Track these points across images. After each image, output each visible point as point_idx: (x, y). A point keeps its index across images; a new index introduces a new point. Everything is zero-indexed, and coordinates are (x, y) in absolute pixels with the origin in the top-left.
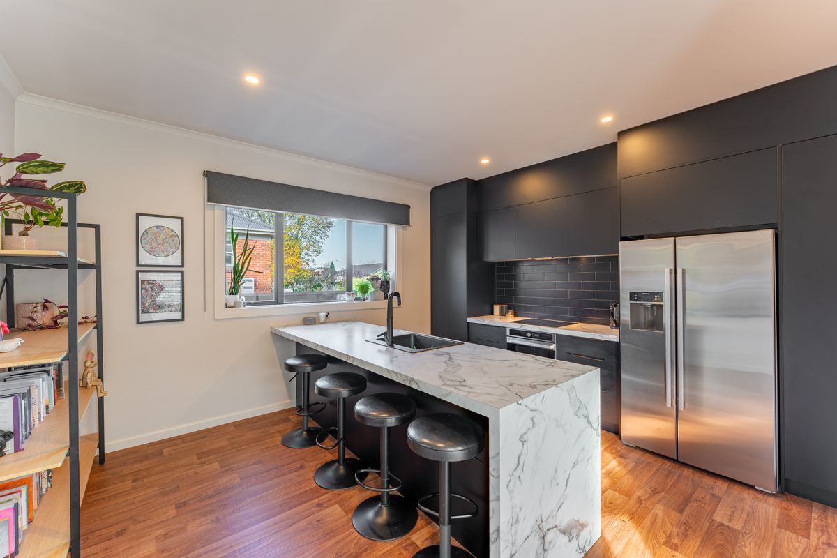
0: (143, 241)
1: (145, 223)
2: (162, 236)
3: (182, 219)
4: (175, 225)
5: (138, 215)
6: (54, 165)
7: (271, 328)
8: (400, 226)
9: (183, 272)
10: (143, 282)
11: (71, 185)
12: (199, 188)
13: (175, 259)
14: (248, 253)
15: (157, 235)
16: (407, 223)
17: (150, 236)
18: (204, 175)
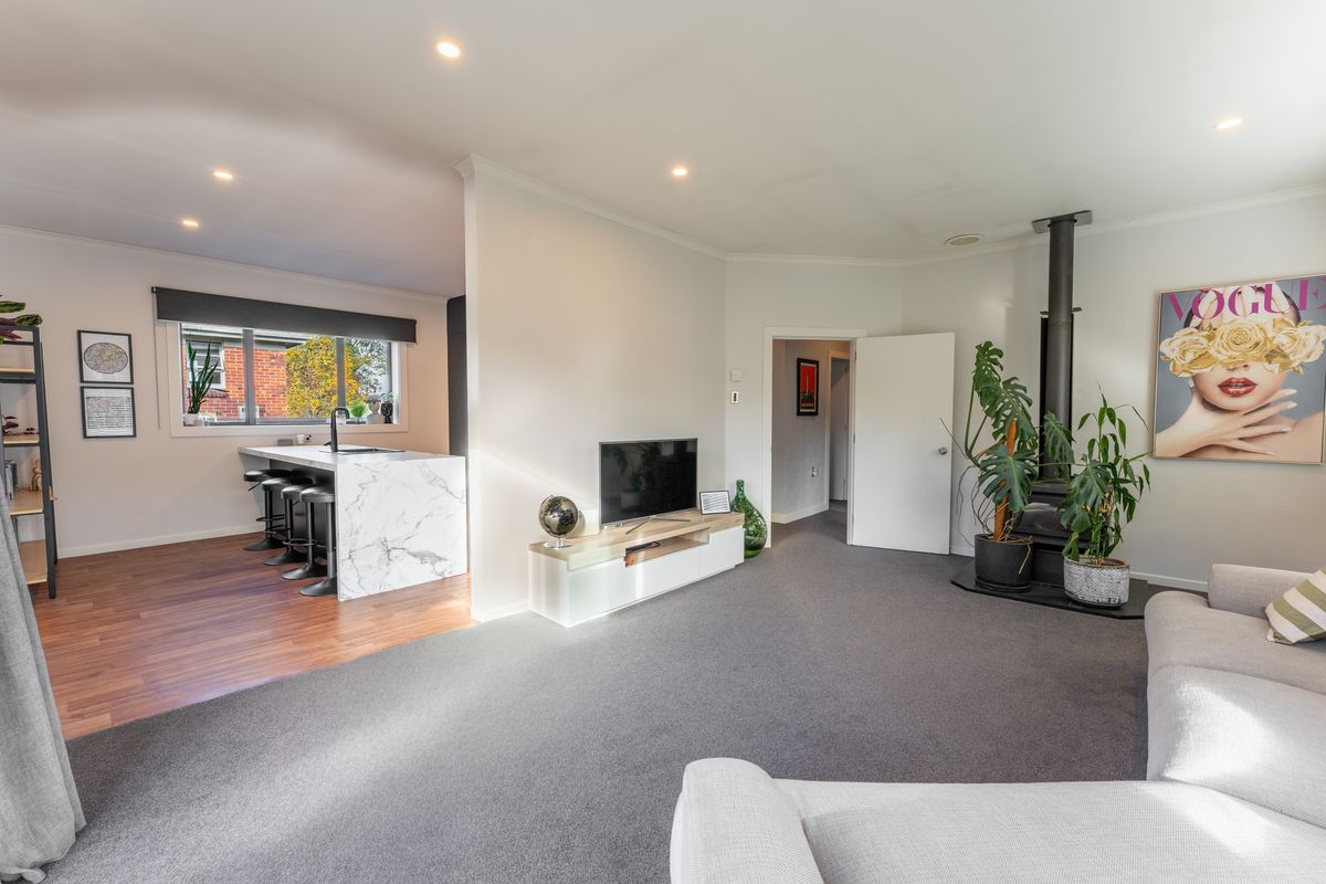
0: (86, 357)
1: (87, 340)
2: (108, 353)
3: (129, 336)
4: (122, 342)
5: (79, 332)
6: (16, 304)
7: (240, 449)
8: (405, 343)
9: (132, 389)
10: (88, 398)
11: (28, 318)
12: (148, 304)
13: (124, 376)
14: (209, 371)
15: (102, 352)
16: (413, 340)
17: (94, 352)
18: (153, 291)
